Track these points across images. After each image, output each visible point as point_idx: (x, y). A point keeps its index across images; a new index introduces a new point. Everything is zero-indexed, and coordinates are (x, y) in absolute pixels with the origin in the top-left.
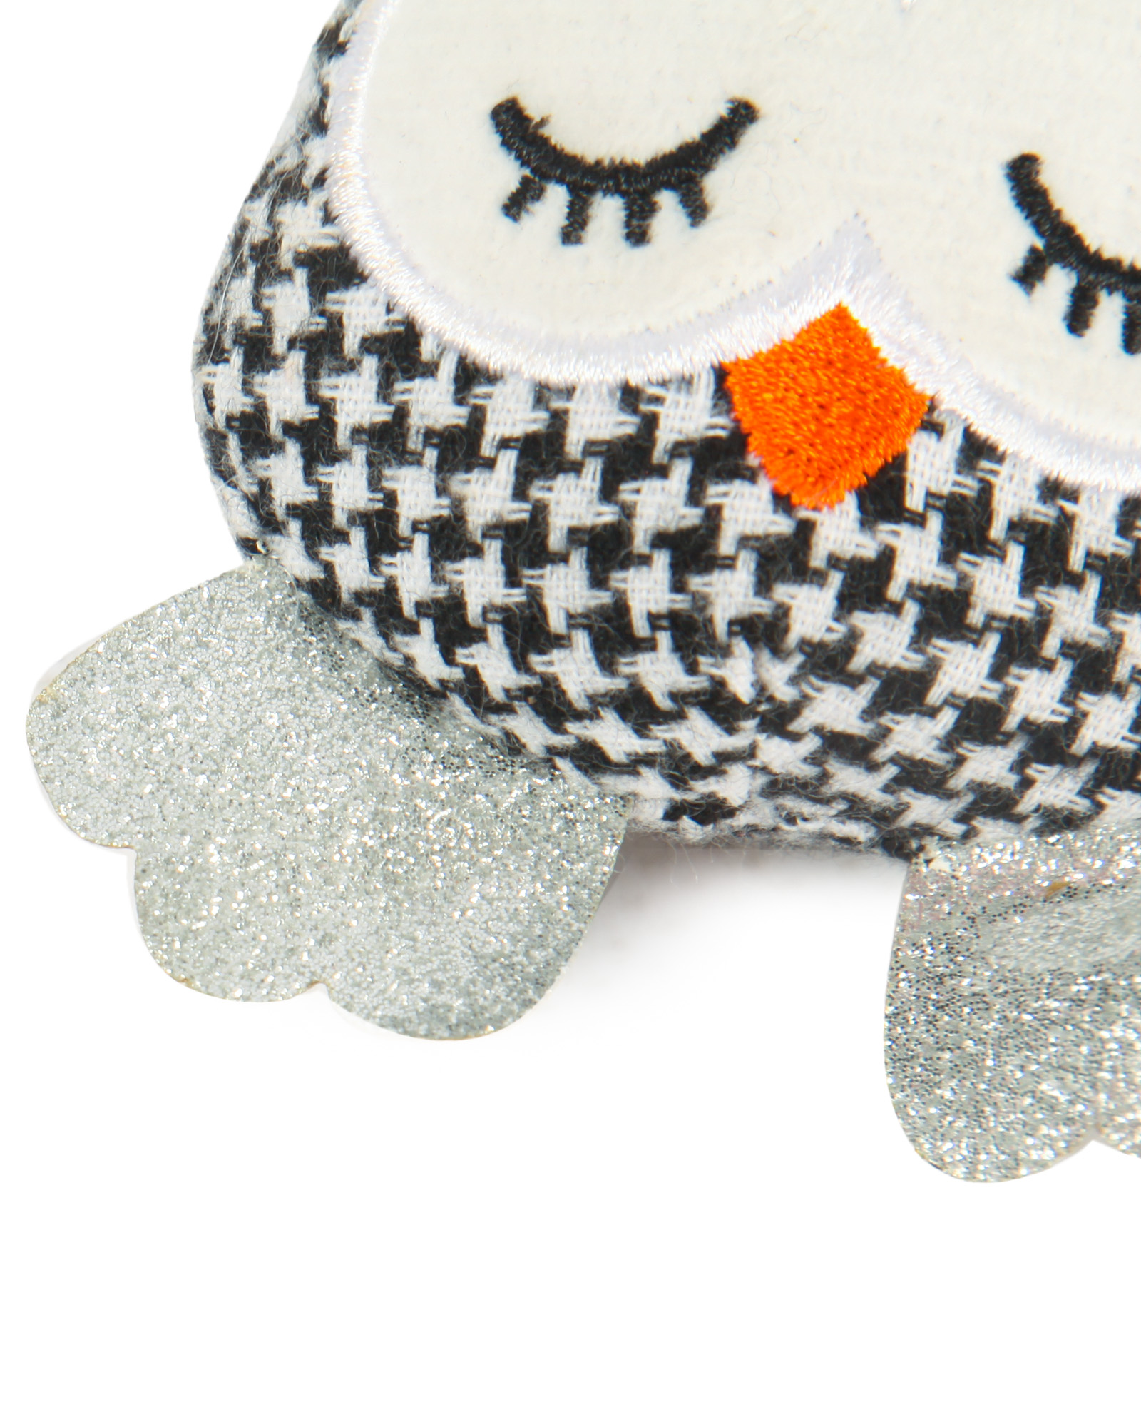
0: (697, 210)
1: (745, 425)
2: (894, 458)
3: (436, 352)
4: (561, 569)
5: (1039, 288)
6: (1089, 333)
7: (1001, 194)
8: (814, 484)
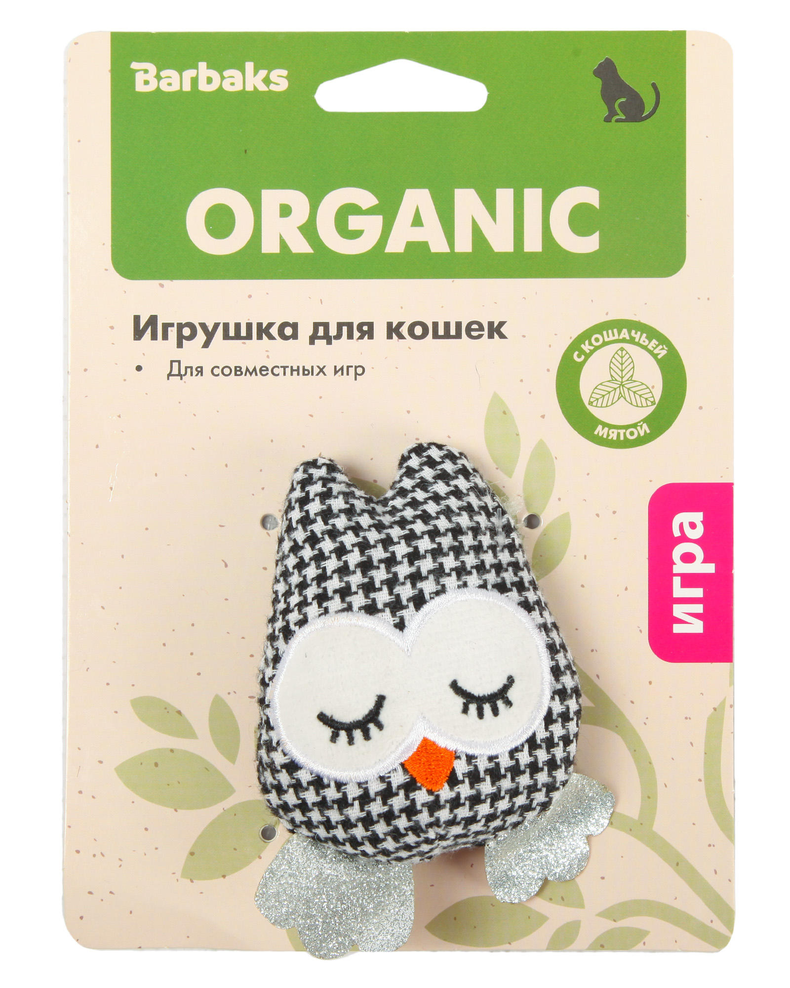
0: (380, 726)
1: (414, 776)
2: (452, 769)
3: (328, 782)
4: (378, 824)
5: (469, 712)
6: (485, 717)
7: (451, 692)
8: (436, 784)
